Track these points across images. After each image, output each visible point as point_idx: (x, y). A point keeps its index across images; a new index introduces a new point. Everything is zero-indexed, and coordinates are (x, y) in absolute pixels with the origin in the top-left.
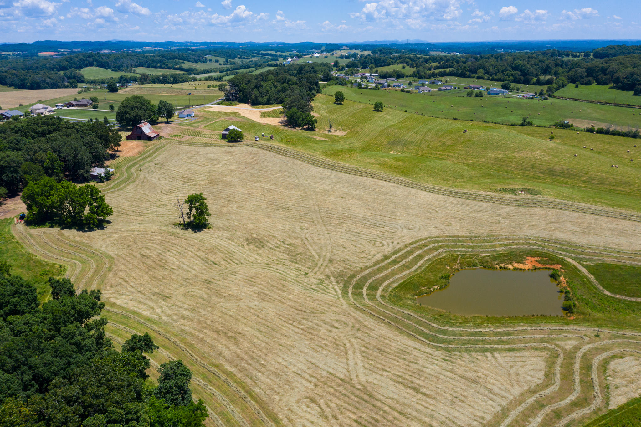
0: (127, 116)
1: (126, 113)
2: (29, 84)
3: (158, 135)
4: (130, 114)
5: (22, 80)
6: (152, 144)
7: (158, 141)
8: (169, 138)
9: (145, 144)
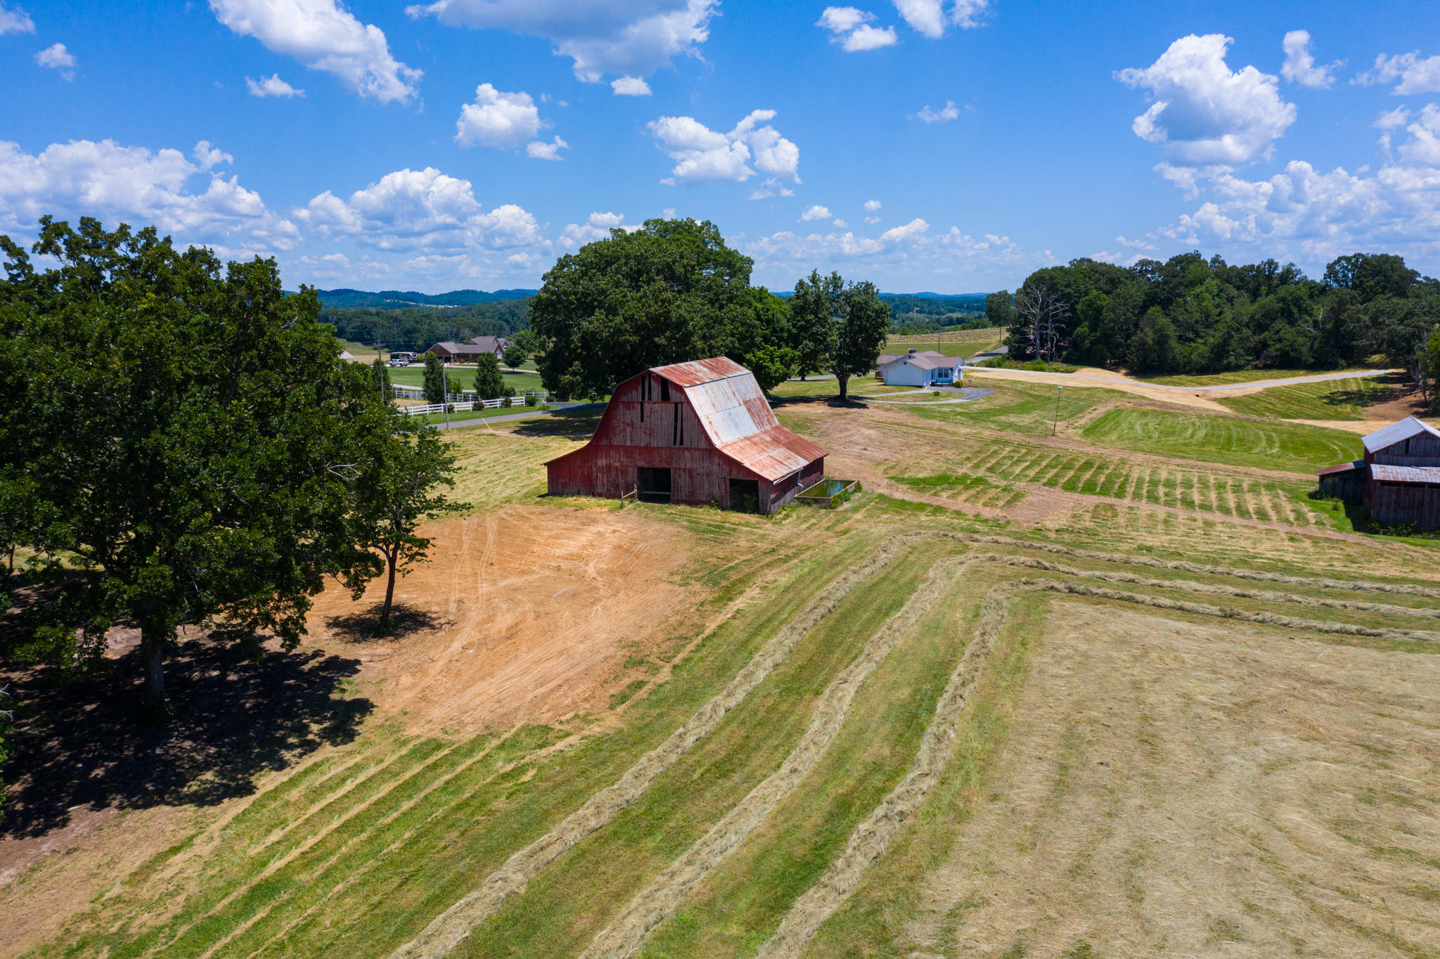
0: (594, 323)
1: (587, 306)
2: (420, 342)
3: (816, 467)
4: (612, 311)
5: (408, 332)
6: (777, 556)
7: (824, 518)
8: (902, 493)
9: (714, 553)
